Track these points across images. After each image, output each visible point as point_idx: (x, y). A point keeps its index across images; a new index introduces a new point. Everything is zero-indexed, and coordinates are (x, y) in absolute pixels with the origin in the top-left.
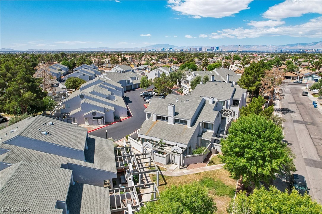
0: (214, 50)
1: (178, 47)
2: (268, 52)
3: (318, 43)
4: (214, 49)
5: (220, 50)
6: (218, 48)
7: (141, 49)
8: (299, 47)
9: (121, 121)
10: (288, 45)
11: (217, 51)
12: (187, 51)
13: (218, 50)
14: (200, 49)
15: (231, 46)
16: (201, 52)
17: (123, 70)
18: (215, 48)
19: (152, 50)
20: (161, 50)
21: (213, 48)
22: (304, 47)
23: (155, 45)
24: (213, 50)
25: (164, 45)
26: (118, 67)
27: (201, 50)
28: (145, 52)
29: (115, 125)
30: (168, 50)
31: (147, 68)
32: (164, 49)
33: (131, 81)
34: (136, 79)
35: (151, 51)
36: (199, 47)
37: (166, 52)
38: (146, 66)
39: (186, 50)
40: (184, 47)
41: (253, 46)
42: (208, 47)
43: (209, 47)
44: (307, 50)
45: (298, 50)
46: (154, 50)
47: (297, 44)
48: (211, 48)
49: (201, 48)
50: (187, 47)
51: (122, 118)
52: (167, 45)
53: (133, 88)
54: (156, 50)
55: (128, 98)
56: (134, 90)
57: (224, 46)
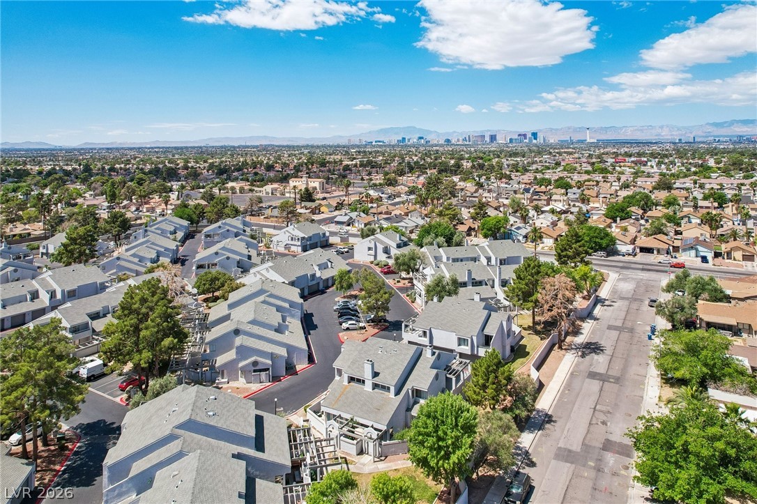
0: (527, 141)
1: (438, 135)
2: (662, 143)
4: (525, 138)
5: (540, 140)
6: (535, 135)
7: (350, 140)
8: (736, 129)
9: (296, 373)
10: (708, 124)
11: (534, 141)
12: (460, 143)
13: (536, 139)
14: (493, 138)
15: (569, 129)
16: (493, 147)
17: (303, 235)
18: (529, 135)
19: (376, 142)
20: (398, 141)
21: (525, 136)
22: (749, 130)
23: (382, 130)
24: (525, 141)
25: (404, 128)
26: (293, 229)
27: (495, 139)
28: (358, 146)
30: (415, 140)
32: (404, 139)
34: (328, 267)
35: (374, 143)
36: (489, 133)
37: (409, 146)
38: (354, 215)
39: (458, 140)
40: (455, 132)
41: (621, 128)
42: (511, 132)
43: (514, 133)
46: (379, 142)
47: (733, 123)
48: (519, 135)
49: (495, 136)
50: (462, 134)
51: (298, 367)
52: (411, 130)
53: (321, 287)
54: (386, 141)
55: (312, 315)
56: (323, 292)
57: (551, 129)
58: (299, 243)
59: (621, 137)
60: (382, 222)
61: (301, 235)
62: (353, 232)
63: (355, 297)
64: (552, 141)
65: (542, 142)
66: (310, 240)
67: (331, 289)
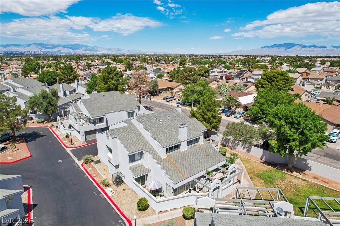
3: (31, 45)
44: (25, 52)
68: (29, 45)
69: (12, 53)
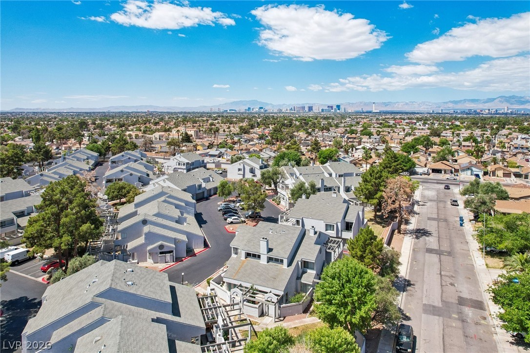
0: (333, 111)
1: (273, 105)
2: (421, 113)
3: (495, 99)
4: (332, 109)
5: (342, 110)
6: (338, 107)
7: (211, 109)
8: (467, 105)
9: (195, 255)
10: (450, 102)
11: (338, 111)
12: (288, 112)
13: (339, 109)
14: (310, 109)
15: (361, 103)
16: (311, 114)
17: (187, 161)
18: (335, 107)
19: (230, 110)
20: (245, 110)
21: (332, 107)
22: (475, 106)
23: (234, 102)
26: (180, 157)
27: (312, 110)
28: (217, 113)
29: (188, 261)
30: (257, 110)
31: (225, 154)
32: (249, 108)
33: (204, 185)
34: (210, 181)
35: (228, 111)
36: (308, 105)
37: (253, 113)
38: (223, 150)
39: (287, 110)
40: (284, 104)
41: (395, 103)
42: (322, 105)
43: (324, 105)
44: (482, 111)
45: (466, 110)
46: (232, 110)
47: (465, 101)
48: (328, 107)
49: (312, 107)
50: (289, 105)
51: (196, 251)
52: (255, 102)
53: (206, 195)
54: (237, 110)
55: (201, 214)
56: (207, 199)
57: (349, 104)
58: (185, 167)
59: (395, 109)
60: (244, 154)
61: (186, 161)
62: (223, 162)
63: (234, 202)
64: (350, 111)
65: (343, 111)
66: (193, 165)
67: (213, 197)
68: (493, 100)
69: (463, 112)
